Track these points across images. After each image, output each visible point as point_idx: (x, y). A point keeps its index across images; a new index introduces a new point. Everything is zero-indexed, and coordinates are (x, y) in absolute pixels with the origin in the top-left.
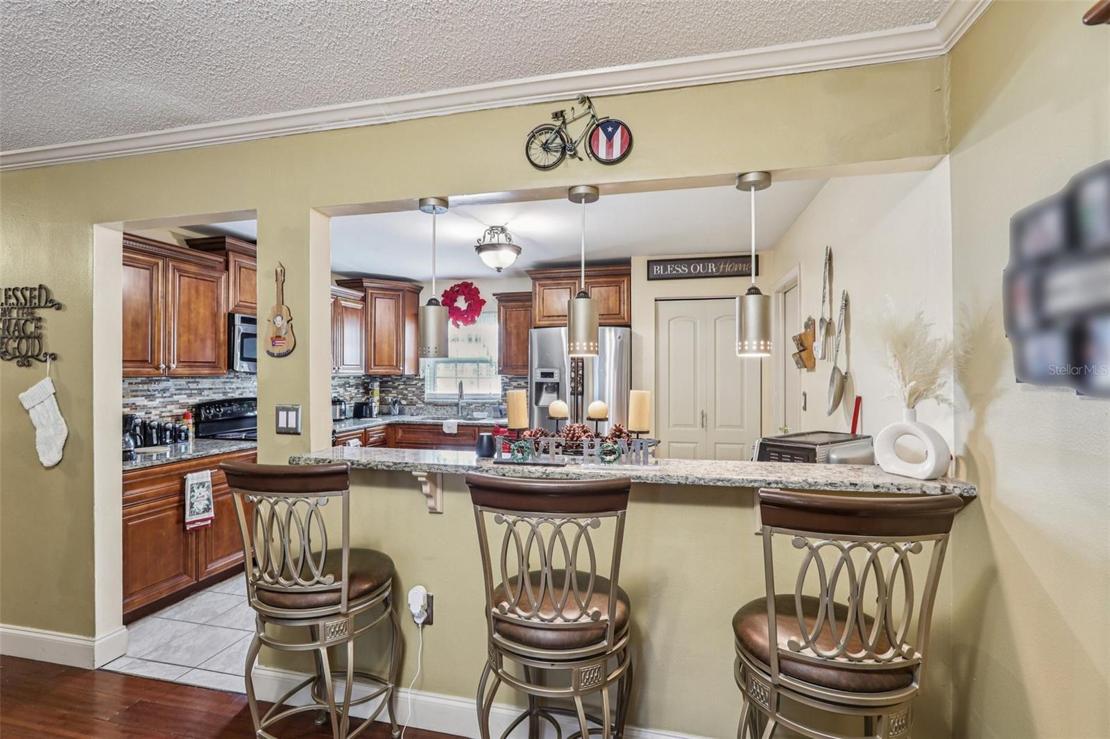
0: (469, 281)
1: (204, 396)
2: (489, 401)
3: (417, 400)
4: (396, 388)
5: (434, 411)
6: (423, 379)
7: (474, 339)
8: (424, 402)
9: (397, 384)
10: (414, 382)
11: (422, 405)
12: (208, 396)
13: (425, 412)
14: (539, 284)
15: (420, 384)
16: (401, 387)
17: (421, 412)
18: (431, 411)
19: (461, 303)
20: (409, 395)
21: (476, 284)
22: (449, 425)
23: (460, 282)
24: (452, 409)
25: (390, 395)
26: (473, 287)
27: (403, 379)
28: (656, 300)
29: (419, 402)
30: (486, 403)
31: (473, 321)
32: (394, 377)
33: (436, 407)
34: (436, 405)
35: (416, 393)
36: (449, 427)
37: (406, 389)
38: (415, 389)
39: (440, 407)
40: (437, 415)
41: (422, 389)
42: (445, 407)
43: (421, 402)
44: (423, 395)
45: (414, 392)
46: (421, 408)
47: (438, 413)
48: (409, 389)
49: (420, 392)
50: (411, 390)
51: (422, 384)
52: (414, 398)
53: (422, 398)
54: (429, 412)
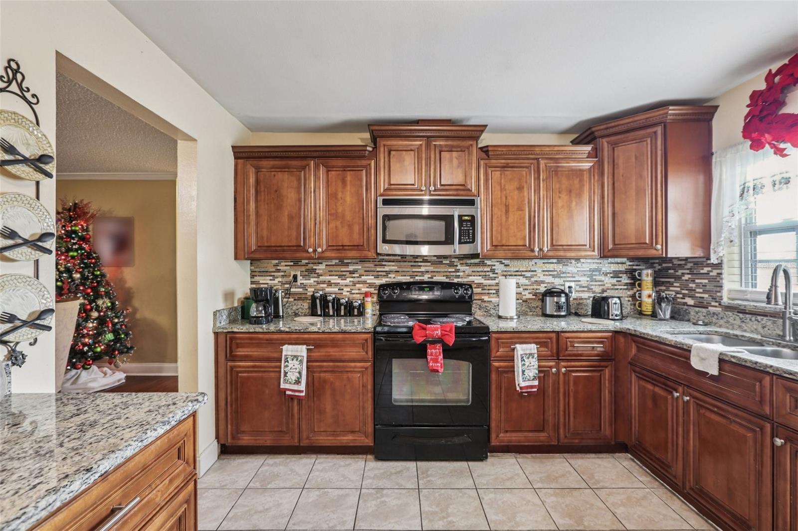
1: (390, 278)
3: (710, 300)
4: (678, 278)
5: (738, 322)
6: (719, 266)
8: (720, 305)
9: (680, 272)
10: (705, 270)
11: (718, 310)
12: (394, 278)
13: (722, 322)
15: (714, 273)
16: (687, 277)
17: (714, 320)
18: (731, 320)
20: (698, 290)
24: (774, 322)
25: (671, 288)
27: (689, 265)
29: (713, 304)
32: (676, 262)
33: (741, 315)
34: (743, 311)
35: (708, 288)
37: (693, 281)
38: (706, 281)
39: (747, 316)
40: (745, 331)
41: (719, 281)
42: (759, 318)
43: (717, 304)
44: (719, 292)
45: (706, 286)
46: (714, 313)
47: (745, 328)
48: (697, 281)
49: (715, 286)
50: (700, 283)
51: (718, 274)
52: (706, 296)
53: (718, 296)
54: (728, 322)
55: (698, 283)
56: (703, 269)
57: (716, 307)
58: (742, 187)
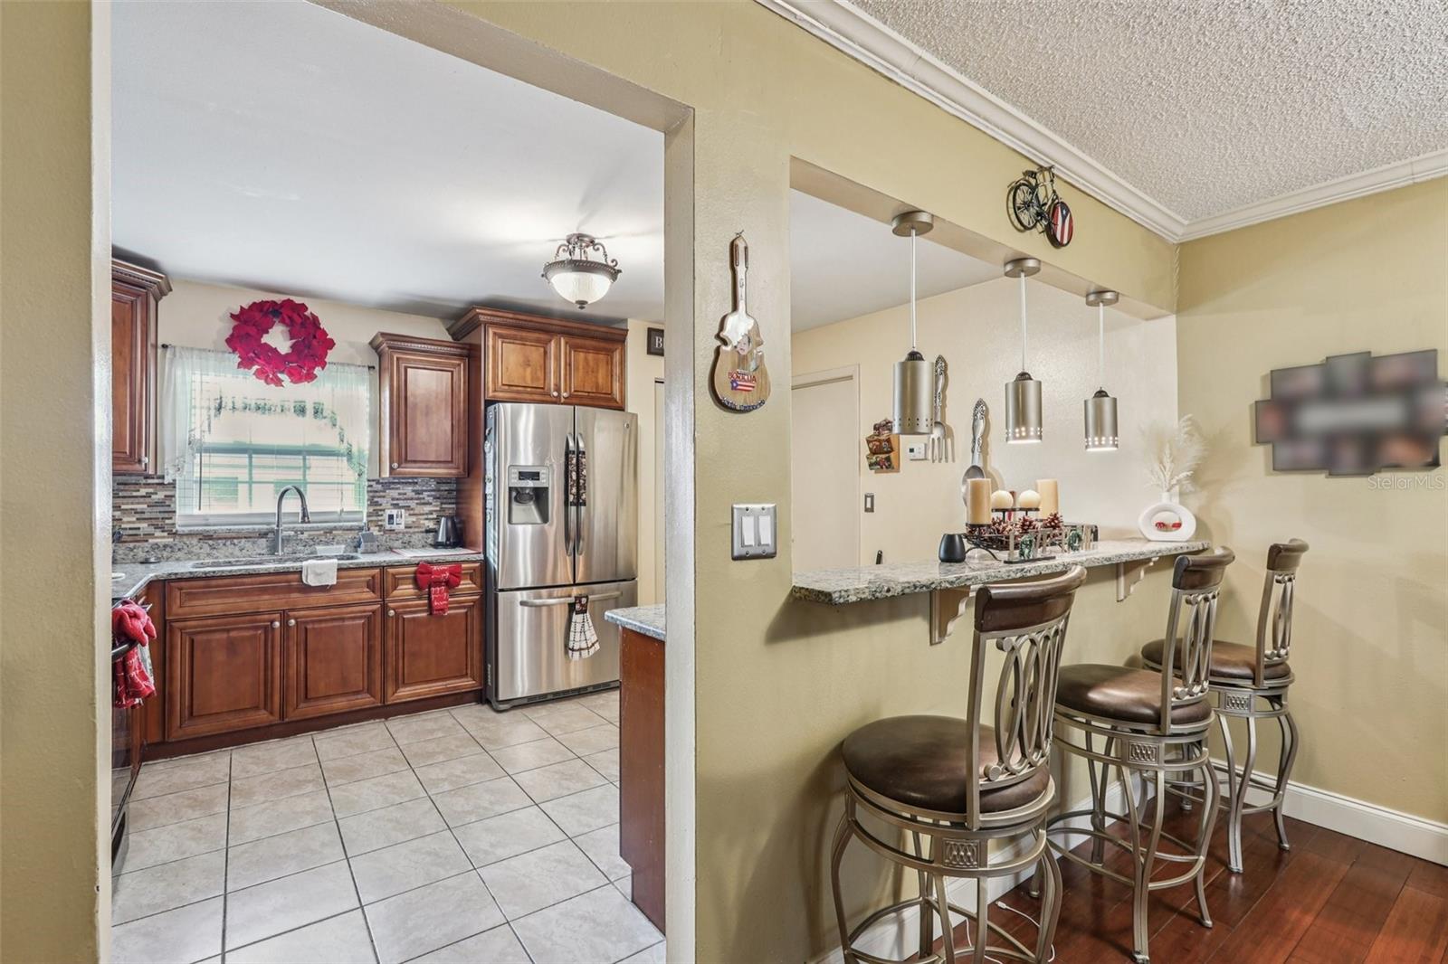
0: (298, 300)
2: (341, 524)
3: (151, 530)
5: (206, 549)
6: (173, 485)
7: (310, 411)
8: (173, 534)
10: (143, 492)
11: (170, 540)
13: (179, 554)
14: (495, 334)
15: (160, 495)
17: (166, 554)
18: (195, 550)
19: (278, 339)
20: (125, 519)
21: (313, 308)
22: (318, 571)
23: (278, 298)
24: (254, 543)
26: (307, 313)
28: (656, 382)
29: (158, 533)
30: (335, 528)
31: (310, 377)
33: (211, 542)
34: (206, 537)
35: (146, 516)
36: (318, 575)
38: (145, 506)
39: (220, 541)
40: (217, 558)
41: (169, 506)
42: (236, 541)
43: (166, 534)
44: (171, 518)
45: (144, 513)
46: (165, 546)
47: (217, 554)
48: (123, 507)
49: (160, 512)
50: (132, 509)
51: (166, 496)
52: (144, 525)
53: (167, 524)
54: (189, 553)
55: (126, 510)
56: (138, 491)
57: (164, 537)
58: (218, 401)
